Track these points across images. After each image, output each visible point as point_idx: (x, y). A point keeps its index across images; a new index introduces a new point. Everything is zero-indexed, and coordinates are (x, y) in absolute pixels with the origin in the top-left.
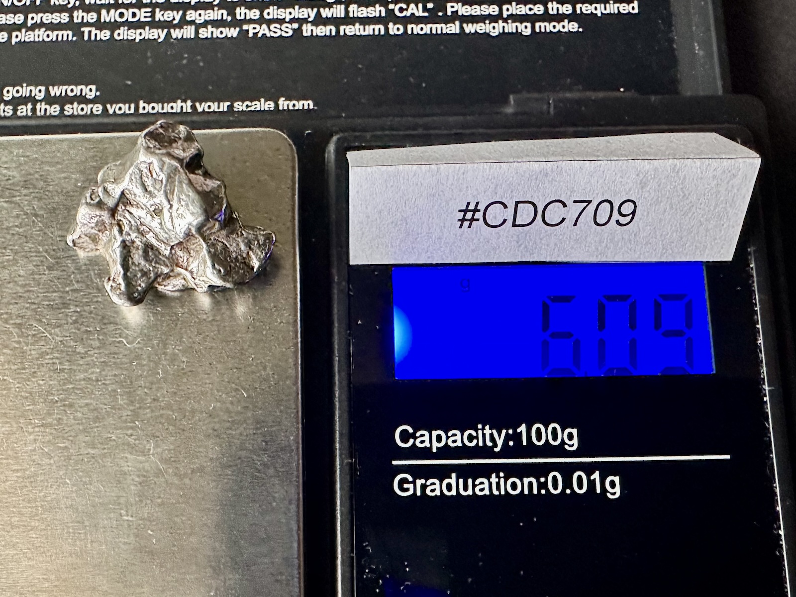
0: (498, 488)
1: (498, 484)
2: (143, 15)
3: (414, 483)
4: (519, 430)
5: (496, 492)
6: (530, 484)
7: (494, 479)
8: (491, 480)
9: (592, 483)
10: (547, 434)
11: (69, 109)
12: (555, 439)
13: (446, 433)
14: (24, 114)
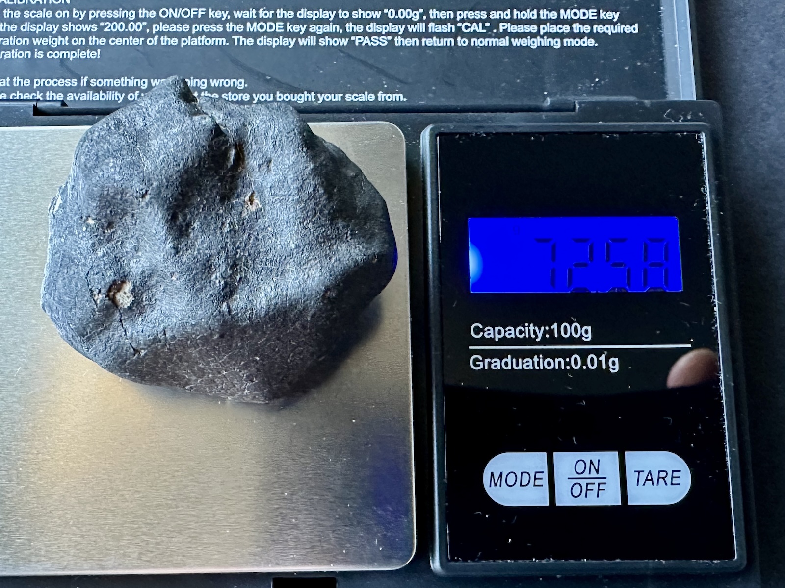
0: (539, 365)
1: (538, 362)
2: (278, 27)
3: (483, 361)
4: (552, 327)
5: (537, 368)
6: (560, 363)
7: (536, 359)
8: (534, 359)
9: (600, 362)
10: (571, 330)
11: (225, 97)
12: (576, 333)
13: (505, 329)
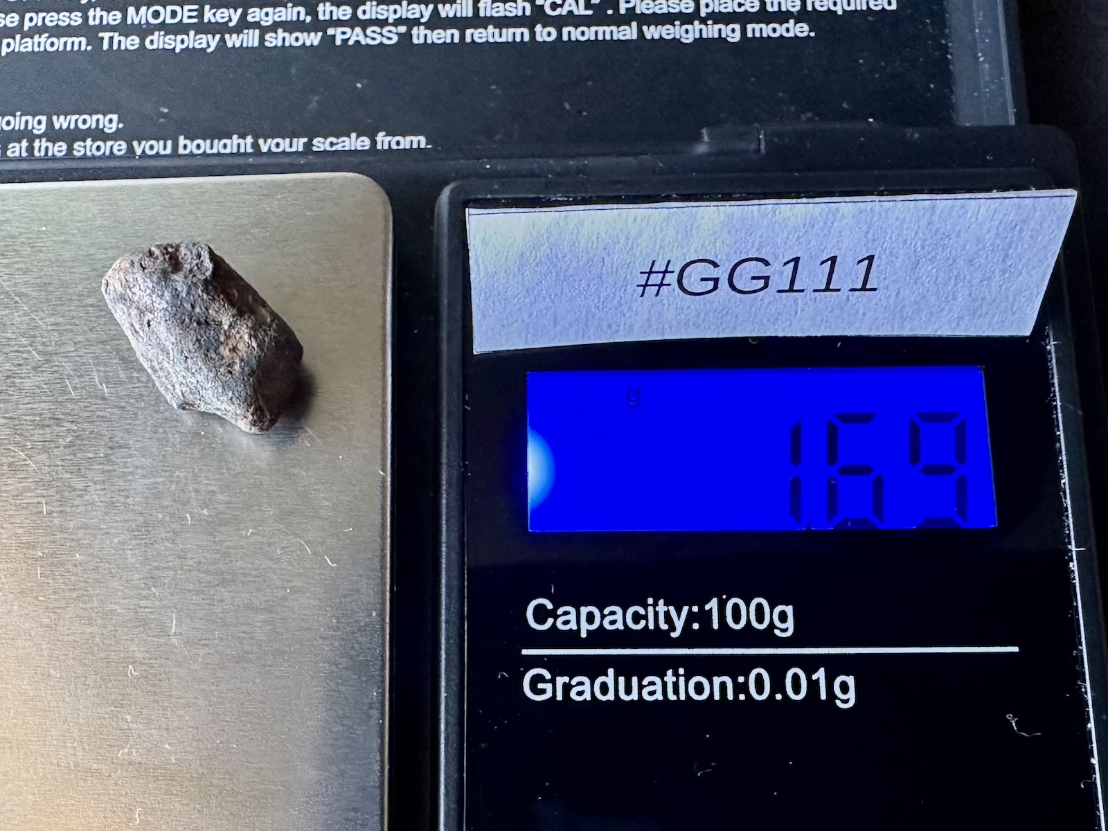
0: (676, 692)
1: (676, 685)
2: (187, 14)
3: (553, 681)
4: (707, 607)
5: (672, 697)
6: (723, 685)
7: (670, 678)
8: (666, 679)
9: (813, 685)
10: (748, 613)
11: (79, 149)
12: (760, 619)
13: (601, 611)
14: (17, 154)
